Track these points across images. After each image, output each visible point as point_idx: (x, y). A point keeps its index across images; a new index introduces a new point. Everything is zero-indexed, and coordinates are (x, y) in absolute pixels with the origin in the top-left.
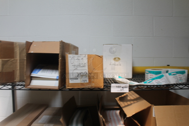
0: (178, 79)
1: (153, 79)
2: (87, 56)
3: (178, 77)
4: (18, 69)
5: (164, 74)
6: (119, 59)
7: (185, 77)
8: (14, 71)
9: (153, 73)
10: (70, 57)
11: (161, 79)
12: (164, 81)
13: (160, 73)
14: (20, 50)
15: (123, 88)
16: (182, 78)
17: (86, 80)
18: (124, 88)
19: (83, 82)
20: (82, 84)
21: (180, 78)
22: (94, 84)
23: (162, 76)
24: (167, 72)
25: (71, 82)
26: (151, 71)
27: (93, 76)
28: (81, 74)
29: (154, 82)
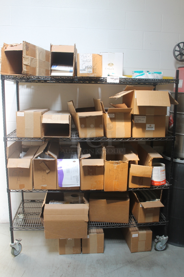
0: (155, 77)
1: (137, 76)
2: (92, 54)
3: (156, 75)
4: (38, 66)
5: (145, 73)
6: (112, 64)
7: (160, 76)
9: (138, 72)
10: (81, 55)
13: (142, 72)
14: (39, 52)
15: (115, 79)
16: (158, 77)
17: (91, 71)
19: (89, 73)
20: (88, 74)
22: (96, 74)
23: (144, 74)
24: (148, 72)
25: (81, 72)
26: (136, 71)
27: (96, 69)
28: (88, 67)
29: (137, 78)
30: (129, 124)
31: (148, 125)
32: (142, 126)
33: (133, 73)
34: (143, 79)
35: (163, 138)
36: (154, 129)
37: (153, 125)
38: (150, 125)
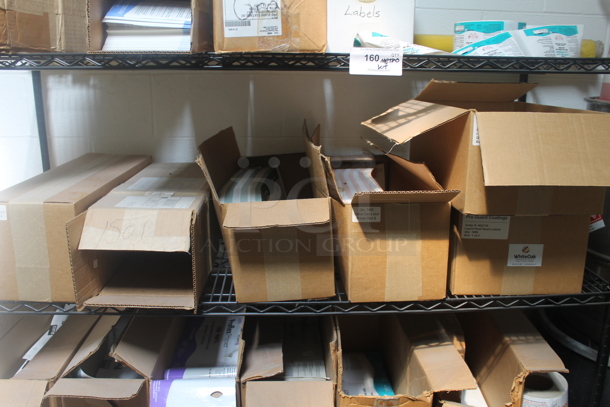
0: (552, 47)
1: (479, 45)
3: (554, 41)
4: (60, 11)
5: (510, 32)
7: (573, 45)
8: (46, 15)
9: (480, 27)
11: (501, 44)
12: (510, 50)
13: (499, 26)
15: (385, 61)
16: (566, 47)
17: (275, 28)
18: (389, 63)
19: (265, 34)
20: (262, 40)
21: (559, 45)
22: (298, 40)
23: (507, 36)
24: (522, 26)
25: (229, 33)
26: (472, 24)
27: (298, 15)
28: (261, 9)
29: (480, 52)
30: (442, 246)
31: (515, 249)
32: (492, 253)
33: (456, 32)
34: (508, 60)
35: (572, 298)
36: (538, 263)
37: (537, 249)
38: (522, 246)
